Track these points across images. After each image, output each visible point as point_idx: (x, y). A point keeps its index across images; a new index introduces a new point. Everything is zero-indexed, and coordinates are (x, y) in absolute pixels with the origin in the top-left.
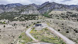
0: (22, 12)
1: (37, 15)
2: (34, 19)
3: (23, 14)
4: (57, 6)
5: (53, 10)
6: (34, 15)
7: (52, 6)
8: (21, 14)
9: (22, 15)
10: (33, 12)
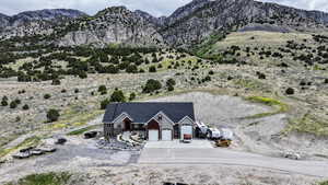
0: (68, 36)
1: (153, 51)
2: (131, 70)
3: (72, 43)
4: (255, 11)
5: (234, 28)
6: (132, 51)
7: (226, 11)
8: (61, 44)
9: (62, 48)
10: (130, 34)
